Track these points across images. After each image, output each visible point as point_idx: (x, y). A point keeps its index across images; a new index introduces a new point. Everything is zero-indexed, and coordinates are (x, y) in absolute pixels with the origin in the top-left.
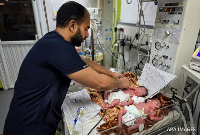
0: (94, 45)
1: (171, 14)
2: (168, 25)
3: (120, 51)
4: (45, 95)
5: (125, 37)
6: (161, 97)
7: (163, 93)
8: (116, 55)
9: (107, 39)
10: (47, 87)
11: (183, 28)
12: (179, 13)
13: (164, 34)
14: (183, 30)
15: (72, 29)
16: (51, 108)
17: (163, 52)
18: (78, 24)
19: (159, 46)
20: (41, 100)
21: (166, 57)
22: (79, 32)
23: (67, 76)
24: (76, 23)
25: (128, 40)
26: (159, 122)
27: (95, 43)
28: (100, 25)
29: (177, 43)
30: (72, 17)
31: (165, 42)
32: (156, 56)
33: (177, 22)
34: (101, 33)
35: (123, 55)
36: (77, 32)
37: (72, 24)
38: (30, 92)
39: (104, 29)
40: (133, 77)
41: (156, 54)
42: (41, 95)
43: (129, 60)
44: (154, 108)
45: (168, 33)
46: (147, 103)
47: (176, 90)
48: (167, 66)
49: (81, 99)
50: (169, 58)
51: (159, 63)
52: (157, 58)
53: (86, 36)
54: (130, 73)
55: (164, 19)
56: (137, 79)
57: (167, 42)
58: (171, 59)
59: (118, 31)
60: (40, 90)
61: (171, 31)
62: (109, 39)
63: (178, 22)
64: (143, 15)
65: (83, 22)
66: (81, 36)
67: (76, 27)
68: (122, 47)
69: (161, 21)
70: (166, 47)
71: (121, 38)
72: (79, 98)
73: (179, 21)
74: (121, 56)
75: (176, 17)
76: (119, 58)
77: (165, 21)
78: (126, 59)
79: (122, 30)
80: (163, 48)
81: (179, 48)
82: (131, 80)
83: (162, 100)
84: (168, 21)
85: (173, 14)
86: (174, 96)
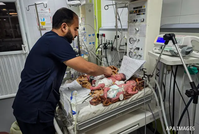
0: (80, 46)
1: (138, 14)
2: (137, 24)
3: (104, 54)
4: (47, 79)
5: (107, 42)
6: (137, 79)
7: (137, 75)
8: (100, 58)
9: (90, 43)
10: (49, 73)
11: (147, 24)
12: (143, 14)
13: (135, 31)
14: (147, 26)
15: (64, 29)
16: (52, 90)
17: (136, 45)
18: (68, 26)
19: (133, 41)
20: (45, 82)
21: (138, 49)
22: (69, 32)
23: (64, 62)
24: (67, 25)
25: (109, 43)
26: (135, 95)
27: (80, 44)
28: (83, 31)
29: (145, 36)
30: (64, 20)
31: (136, 36)
32: (131, 49)
33: (142, 20)
34: (85, 38)
35: (106, 58)
36: (68, 32)
37: (63, 26)
38: (36, 76)
39: (87, 35)
40: (115, 69)
41: (131, 47)
42: (44, 79)
43: (112, 61)
44: (131, 86)
45: (137, 29)
46: (126, 84)
47: (145, 69)
48: (140, 55)
49: (74, 87)
50: (140, 49)
51: (134, 54)
52: (132, 51)
53: (76, 35)
54: (112, 67)
55: (133, 19)
56: (118, 71)
57: (137, 36)
58: (142, 49)
59: (100, 37)
60: (43, 75)
61: (139, 27)
62: (92, 44)
63: (144, 21)
64: (119, 19)
65: (72, 24)
66: (71, 35)
67: (67, 28)
68: (105, 50)
69: (132, 21)
70: (138, 40)
71: (103, 42)
72: (72, 86)
73: (144, 19)
74: (104, 58)
75: (142, 16)
76: (103, 60)
77: (134, 21)
78: (109, 61)
79: (104, 35)
80: (136, 42)
81: (146, 39)
82: (113, 71)
83: (137, 81)
84: (137, 20)
85: (140, 14)
86: (144, 75)
